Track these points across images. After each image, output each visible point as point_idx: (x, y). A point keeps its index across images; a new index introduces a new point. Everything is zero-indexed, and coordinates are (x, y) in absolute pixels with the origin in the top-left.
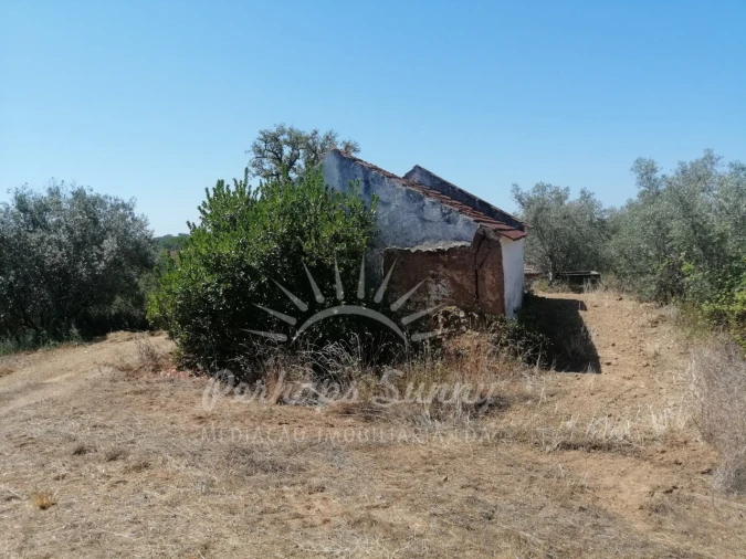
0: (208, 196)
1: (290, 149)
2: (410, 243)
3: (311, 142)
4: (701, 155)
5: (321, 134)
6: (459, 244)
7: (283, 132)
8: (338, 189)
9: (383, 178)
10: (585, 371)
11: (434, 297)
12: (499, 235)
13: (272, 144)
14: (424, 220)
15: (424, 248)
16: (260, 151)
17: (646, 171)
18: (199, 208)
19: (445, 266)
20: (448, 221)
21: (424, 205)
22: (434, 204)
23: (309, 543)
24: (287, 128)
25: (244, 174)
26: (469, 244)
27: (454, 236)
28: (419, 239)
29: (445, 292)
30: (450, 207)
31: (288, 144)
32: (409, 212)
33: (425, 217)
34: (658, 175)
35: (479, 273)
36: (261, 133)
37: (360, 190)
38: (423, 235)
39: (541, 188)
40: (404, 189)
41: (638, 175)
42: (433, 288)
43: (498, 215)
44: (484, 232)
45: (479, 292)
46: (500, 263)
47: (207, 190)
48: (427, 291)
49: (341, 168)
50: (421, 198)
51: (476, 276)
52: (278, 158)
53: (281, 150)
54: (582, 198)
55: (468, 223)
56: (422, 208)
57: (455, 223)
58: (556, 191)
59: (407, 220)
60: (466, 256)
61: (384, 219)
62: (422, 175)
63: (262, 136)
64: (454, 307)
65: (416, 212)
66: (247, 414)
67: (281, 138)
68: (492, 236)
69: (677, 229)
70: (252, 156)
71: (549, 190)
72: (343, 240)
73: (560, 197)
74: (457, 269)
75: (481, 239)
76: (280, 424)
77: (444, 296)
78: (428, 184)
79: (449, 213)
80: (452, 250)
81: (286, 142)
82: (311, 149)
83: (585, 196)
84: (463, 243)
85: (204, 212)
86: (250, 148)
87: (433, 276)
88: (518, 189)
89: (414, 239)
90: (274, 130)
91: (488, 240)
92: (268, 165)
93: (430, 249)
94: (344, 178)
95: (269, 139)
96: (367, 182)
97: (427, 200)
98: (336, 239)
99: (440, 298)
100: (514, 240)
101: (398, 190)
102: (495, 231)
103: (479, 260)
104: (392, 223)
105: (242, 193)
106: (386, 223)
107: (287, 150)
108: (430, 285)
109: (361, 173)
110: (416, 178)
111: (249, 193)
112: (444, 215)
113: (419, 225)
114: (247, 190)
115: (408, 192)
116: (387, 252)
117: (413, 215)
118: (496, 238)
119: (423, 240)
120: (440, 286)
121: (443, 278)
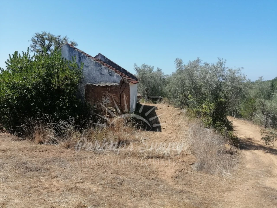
0: (10, 57)
1: (48, 42)
2: (96, 83)
3: (57, 39)
4: (196, 59)
5: (62, 38)
6: (115, 84)
7: (45, 35)
8: (68, 59)
9: (86, 56)
10: (156, 131)
11: (104, 103)
12: (129, 82)
13: (40, 39)
14: (101, 74)
15: (102, 84)
16: (35, 41)
17: (179, 63)
18: (6, 62)
19: (109, 92)
20: (111, 75)
21: (102, 68)
22: (105, 68)
23: (50, 198)
24: (47, 33)
25: (27, 50)
26: (118, 84)
27: (113, 81)
28: (100, 81)
29: (108, 101)
30: (111, 70)
31: (48, 40)
32: (96, 70)
33: (102, 73)
34: (183, 65)
35: (121, 95)
36: (36, 34)
37: (77, 60)
38: (101, 80)
39: (144, 66)
40: (94, 61)
41: (176, 64)
42: (104, 100)
43: (129, 74)
44: (124, 80)
45: (121, 102)
46: (129, 92)
47: (10, 55)
48: (102, 101)
49: (69, 51)
50: (101, 66)
51: (120, 96)
52: (43, 45)
53: (44, 42)
54: (158, 71)
55: (118, 76)
56: (101, 69)
57: (113, 76)
58: (149, 67)
59: (95, 73)
60: (117, 89)
61: (86, 72)
62: (101, 57)
63: (36, 35)
64: (112, 107)
65: (99, 71)
66: (25, 148)
67: (45, 37)
68: (126, 82)
69: (188, 83)
70: (31, 43)
71: (147, 67)
72: (69, 79)
73: (151, 70)
74: (113, 93)
75: (123, 82)
76: (40, 152)
77: (108, 103)
78: (104, 61)
79: (111, 72)
80: (112, 86)
81: (46, 39)
82: (57, 43)
83: (159, 70)
84: (116, 84)
85: (8, 64)
86: (31, 40)
87: (104, 96)
88: (136, 66)
89: (97, 81)
90: (41, 33)
91: (125, 83)
92: (38, 47)
93: (104, 85)
94: (70, 55)
95: (39, 37)
96: (80, 58)
97: (103, 67)
98: (66, 78)
99: (106, 104)
100: (134, 84)
101: (92, 62)
102: (128, 80)
103: (122, 90)
104: (89, 74)
105: (26, 58)
106: (87, 74)
107: (47, 42)
108: (103, 99)
109: (77, 54)
110: (99, 58)
111: (29, 58)
112: (109, 73)
113: (100, 76)
114: (28, 56)
115: (96, 63)
116: (87, 85)
117: (97, 72)
118: (128, 83)
119: (101, 82)
120: (107, 99)
121: (108, 96)
